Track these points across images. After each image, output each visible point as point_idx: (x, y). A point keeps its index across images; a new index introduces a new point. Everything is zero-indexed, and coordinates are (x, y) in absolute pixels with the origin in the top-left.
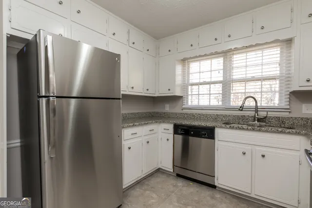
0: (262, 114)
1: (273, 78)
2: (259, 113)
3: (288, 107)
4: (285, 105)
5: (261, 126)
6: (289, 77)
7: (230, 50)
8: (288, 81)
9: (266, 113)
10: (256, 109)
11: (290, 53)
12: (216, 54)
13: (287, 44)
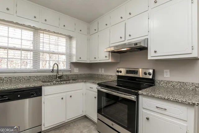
0: (60, 74)
1: (62, 54)
2: (59, 73)
3: (70, 70)
4: (68, 68)
5: (61, 81)
6: (70, 55)
7: (40, 29)
8: (70, 57)
9: (62, 73)
10: (58, 71)
11: (71, 43)
12: (29, 27)
13: (69, 38)
